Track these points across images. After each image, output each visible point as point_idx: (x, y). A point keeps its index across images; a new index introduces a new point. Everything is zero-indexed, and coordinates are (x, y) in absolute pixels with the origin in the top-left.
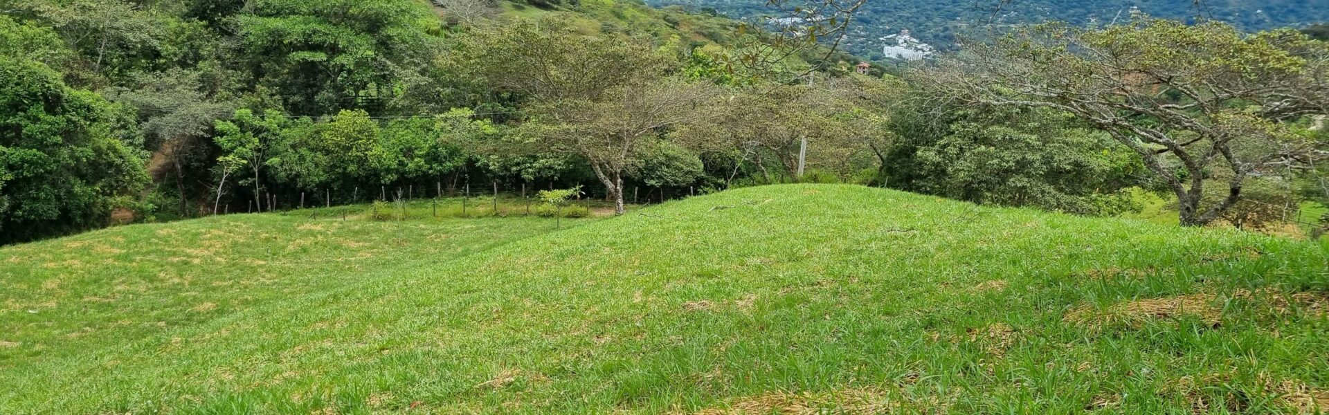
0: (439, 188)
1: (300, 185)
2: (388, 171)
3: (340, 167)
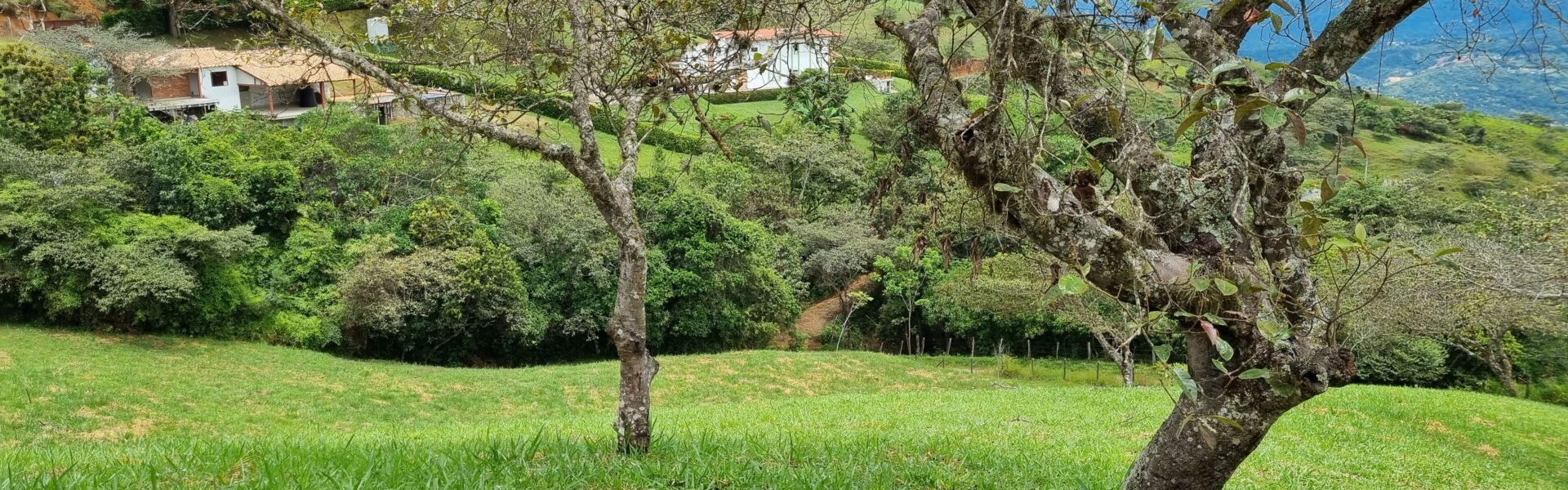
1: (947, 330)
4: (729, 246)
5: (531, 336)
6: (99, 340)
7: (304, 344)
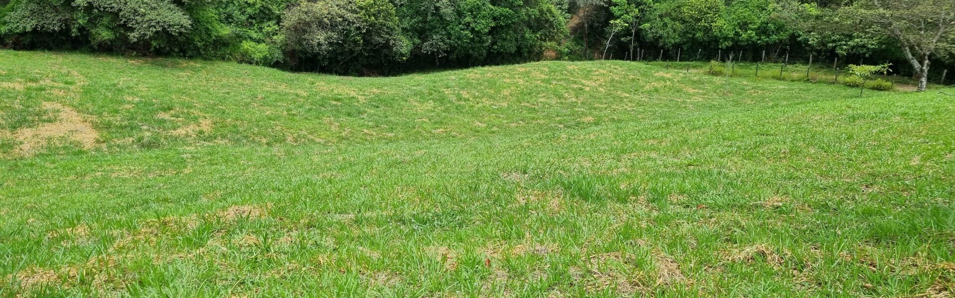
0: (764, 55)
1: (661, 44)
2: (726, 38)
3: (691, 33)
5: (402, 55)
6: (130, 62)
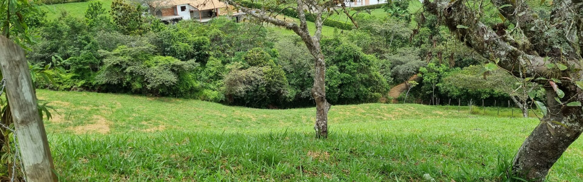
4: (362, 64)
5: (290, 98)
6: (148, 99)
7: (213, 101)
